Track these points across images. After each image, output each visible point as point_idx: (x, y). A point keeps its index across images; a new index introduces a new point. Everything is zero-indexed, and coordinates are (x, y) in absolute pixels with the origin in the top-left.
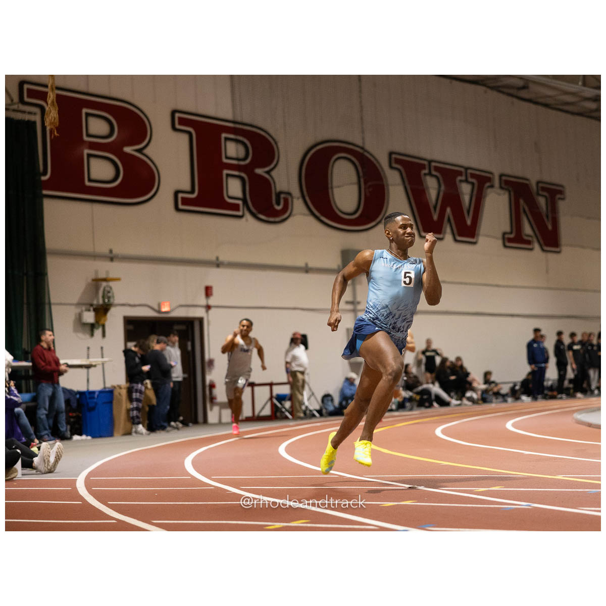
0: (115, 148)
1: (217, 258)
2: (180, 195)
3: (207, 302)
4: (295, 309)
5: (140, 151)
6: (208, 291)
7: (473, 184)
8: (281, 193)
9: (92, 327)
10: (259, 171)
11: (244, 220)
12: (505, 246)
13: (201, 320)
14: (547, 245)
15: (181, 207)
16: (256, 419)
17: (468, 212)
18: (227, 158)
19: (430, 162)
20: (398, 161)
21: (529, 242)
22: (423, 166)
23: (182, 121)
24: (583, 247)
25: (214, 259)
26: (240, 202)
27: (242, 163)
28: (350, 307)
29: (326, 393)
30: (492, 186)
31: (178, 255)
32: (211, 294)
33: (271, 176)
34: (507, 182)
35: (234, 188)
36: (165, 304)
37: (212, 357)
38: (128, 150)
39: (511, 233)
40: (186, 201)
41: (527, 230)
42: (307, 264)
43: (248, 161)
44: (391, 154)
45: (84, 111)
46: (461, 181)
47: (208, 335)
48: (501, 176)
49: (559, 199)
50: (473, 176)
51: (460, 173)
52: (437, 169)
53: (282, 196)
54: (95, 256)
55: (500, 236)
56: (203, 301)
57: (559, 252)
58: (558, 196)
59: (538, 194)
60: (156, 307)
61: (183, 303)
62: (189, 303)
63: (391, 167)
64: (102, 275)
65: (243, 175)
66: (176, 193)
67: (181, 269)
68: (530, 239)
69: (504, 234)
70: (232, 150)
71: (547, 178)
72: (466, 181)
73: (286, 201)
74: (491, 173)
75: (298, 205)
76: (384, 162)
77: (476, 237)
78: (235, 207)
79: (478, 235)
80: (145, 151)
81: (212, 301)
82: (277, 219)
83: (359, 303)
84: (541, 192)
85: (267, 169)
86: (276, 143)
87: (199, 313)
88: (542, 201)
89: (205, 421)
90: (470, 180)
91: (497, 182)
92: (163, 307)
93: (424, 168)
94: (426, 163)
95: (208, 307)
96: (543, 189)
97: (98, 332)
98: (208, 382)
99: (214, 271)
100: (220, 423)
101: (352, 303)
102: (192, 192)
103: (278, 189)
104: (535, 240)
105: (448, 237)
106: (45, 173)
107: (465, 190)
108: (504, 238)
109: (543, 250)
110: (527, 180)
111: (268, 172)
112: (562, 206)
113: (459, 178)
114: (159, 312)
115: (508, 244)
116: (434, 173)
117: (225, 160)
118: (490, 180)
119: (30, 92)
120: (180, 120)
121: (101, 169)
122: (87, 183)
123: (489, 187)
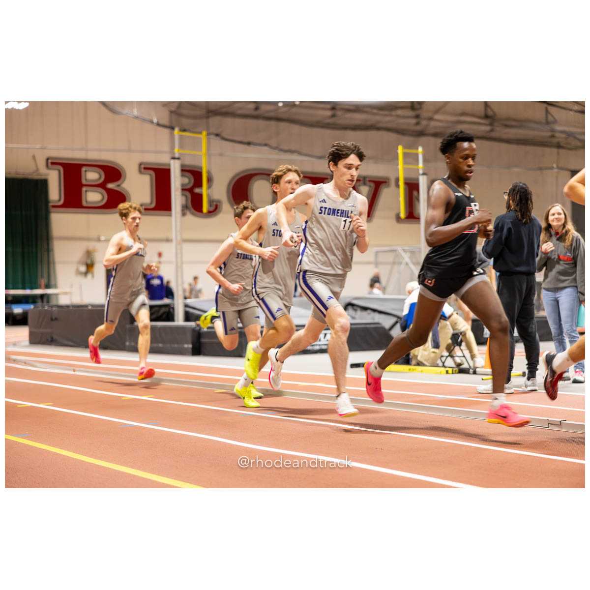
0: (102, 186)
5: (118, 186)
6: (160, 255)
7: (370, 186)
8: (213, 201)
9: (86, 274)
11: (186, 217)
12: (398, 222)
30: (388, 186)
32: (162, 256)
38: (110, 186)
45: (84, 169)
50: (370, 181)
54: (88, 239)
55: (394, 216)
64: (91, 248)
69: (398, 214)
72: (365, 184)
73: (217, 205)
75: (226, 207)
81: (162, 259)
82: (210, 215)
90: (368, 183)
91: (393, 184)
95: (160, 262)
97: (89, 276)
102: (151, 204)
106: (59, 201)
108: (397, 217)
118: (386, 182)
119: (52, 163)
120: (145, 168)
121: (93, 197)
122: (84, 204)
123: (385, 187)
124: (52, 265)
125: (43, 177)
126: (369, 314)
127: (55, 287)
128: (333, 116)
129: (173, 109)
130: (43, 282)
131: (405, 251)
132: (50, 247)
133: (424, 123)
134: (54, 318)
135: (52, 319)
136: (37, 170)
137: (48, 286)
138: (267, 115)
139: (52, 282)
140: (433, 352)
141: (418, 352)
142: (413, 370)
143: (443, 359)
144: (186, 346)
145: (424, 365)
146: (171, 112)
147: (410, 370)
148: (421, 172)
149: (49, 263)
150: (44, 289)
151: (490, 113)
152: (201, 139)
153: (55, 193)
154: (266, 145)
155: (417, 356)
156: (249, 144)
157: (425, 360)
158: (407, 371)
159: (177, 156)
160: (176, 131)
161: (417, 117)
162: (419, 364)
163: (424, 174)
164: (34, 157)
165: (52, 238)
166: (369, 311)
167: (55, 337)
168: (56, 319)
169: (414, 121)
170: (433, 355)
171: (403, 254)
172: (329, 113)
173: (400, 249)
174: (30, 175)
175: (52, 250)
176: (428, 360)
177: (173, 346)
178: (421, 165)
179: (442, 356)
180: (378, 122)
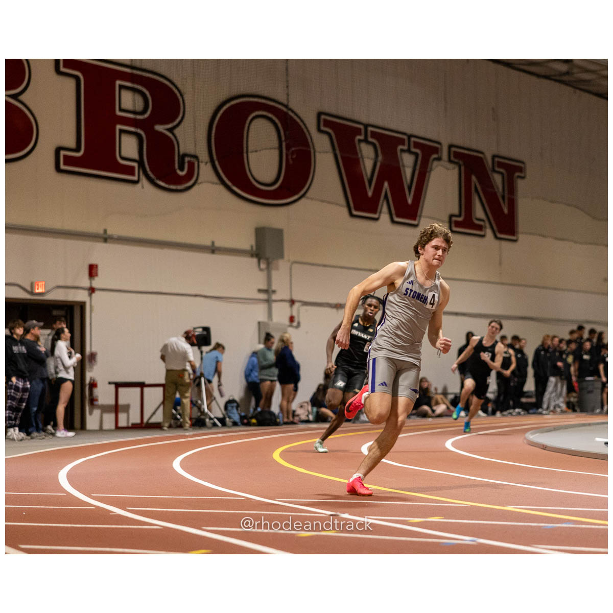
1: (105, 231)
2: (62, 153)
3: (91, 283)
4: (196, 296)
5: (15, 97)
6: (92, 270)
7: (416, 155)
8: (185, 155)
10: (160, 128)
11: (139, 185)
13: (82, 305)
14: (501, 232)
15: (63, 167)
16: (143, 426)
17: (410, 188)
18: (121, 110)
19: (366, 126)
20: (327, 123)
21: (480, 228)
22: (358, 132)
24: (544, 236)
25: (101, 232)
26: (135, 165)
27: (139, 117)
28: (263, 296)
29: (231, 398)
30: (439, 159)
31: (57, 225)
32: (97, 275)
33: (174, 134)
34: (457, 155)
35: (128, 147)
36: (40, 284)
37: (94, 350)
39: (460, 216)
40: (69, 161)
41: (479, 212)
42: (213, 243)
43: (146, 116)
44: (319, 114)
46: (402, 151)
47: (91, 324)
48: (450, 146)
49: (519, 177)
50: (417, 145)
51: (402, 142)
52: (374, 135)
53: (187, 159)
55: (447, 219)
56: (86, 283)
57: (515, 241)
58: (517, 174)
59: (494, 171)
60: (29, 289)
61: (61, 284)
62: (69, 284)
63: (319, 130)
65: (139, 131)
66: (58, 150)
67: (60, 242)
68: (481, 223)
69: (451, 216)
70: (128, 101)
71: (504, 152)
72: (409, 151)
73: (191, 165)
74: (439, 143)
75: (206, 171)
76: (311, 123)
77: (418, 219)
78: (130, 171)
79: (420, 216)
80: (22, 98)
81: (96, 283)
82: (179, 187)
83: (274, 292)
84: (497, 169)
85: (170, 126)
86: (182, 95)
87: (81, 296)
88: (497, 179)
89: (83, 427)
90: (413, 150)
91: (445, 155)
92: (37, 287)
93: (360, 134)
94: (361, 127)
95: (92, 290)
96: (500, 165)
98: (88, 381)
99: (100, 246)
100: (101, 429)
101: (266, 291)
102: (78, 149)
103: (182, 152)
104: (488, 225)
105: (385, 217)
107: (407, 161)
108: (450, 222)
109: (496, 237)
110: (482, 153)
111: (171, 130)
112: (521, 186)
113: (400, 147)
114: (32, 293)
115: (455, 228)
116: (370, 139)
117: (118, 113)
118: (437, 151)
123: (435, 159)
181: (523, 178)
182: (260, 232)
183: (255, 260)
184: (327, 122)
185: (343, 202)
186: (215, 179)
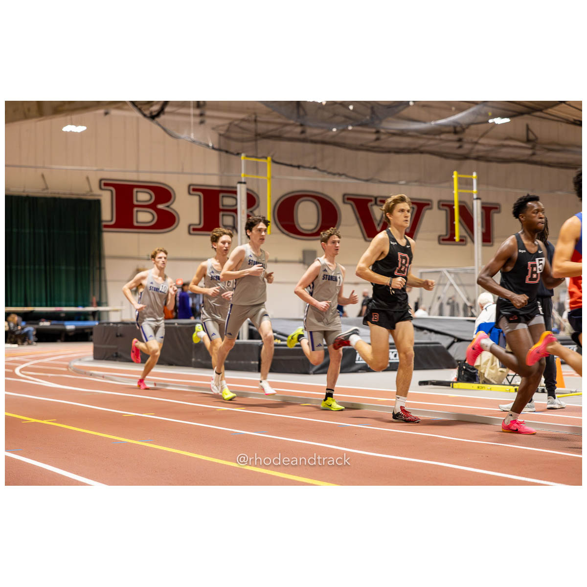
0: (153, 206)
2: (192, 227)
5: (168, 207)
12: (440, 243)
15: (192, 232)
18: (223, 206)
19: (376, 198)
21: (463, 240)
22: (371, 201)
23: (194, 190)
27: (233, 208)
30: (431, 209)
34: (444, 205)
38: (160, 206)
39: (446, 235)
40: (194, 230)
44: (344, 195)
45: (135, 190)
48: (439, 202)
49: (495, 212)
52: (381, 201)
54: (139, 259)
55: (437, 238)
57: (492, 245)
58: (493, 211)
63: (344, 202)
65: (233, 214)
66: (190, 226)
68: (465, 238)
69: (439, 236)
70: (227, 202)
74: (431, 201)
76: (337, 199)
80: (171, 206)
85: (250, 210)
86: (257, 196)
91: (435, 205)
94: (373, 199)
102: (200, 224)
104: (469, 239)
106: (112, 221)
108: (439, 239)
110: (464, 203)
111: (251, 212)
112: (496, 217)
115: (442, 242)
116: (379, 204)
117: (221, 207)
118: (428, 204)
119: (105, 184)
120: (194, 189)
121: (144, 217)
122: (135, 224)
123: (427, 209)
124: (103, 283)
125: (96, 198)
126: (426, 333)
127: (107, 304)
128: (377, 139)
129: (222, 132)
130: (95, 299)
131: (449, 272)
132: (102, 266)
133: (467, 146)
134: (119, 334)
135: (117, 336)
136: (91, 191)
137: (99, 304)
138: (314, 138)
139: (104, 300)
140: (501, 371)
141: (485, 370)
142: (482, 388)
143: (510, 378)
144: (253, 362)
145: (490, 383)
146: (220, 135)
147: (478, 388)
148: (475, 196)
149: (101, 281)
150: (96, 307)
151: (531, 137)
152: (266, 164)
153: (107, 213)
154: (315, 168)
155: (484, 374)
156: (299, 167)
157: (492, 378)
158: (476, 388)
159: (243, 180)
160: (243, 157)
161: (460, 140)
162: (487, 382)
163: (477, 199)
164: (88, 178)
165: (104, 257)
166: (425, 331)
167: (120, 353)
168: (121, 336)
169: (457, 145)
170: (500, 374)
171: (448, 275)
172: (374, 137)
173: (444, 270)
174: (84, 195)
175: (104, 268)
176: (495, 378)
177: (239, 362)
178: (475, 190)
179: (508, 375)
180: (422, 146)
181: (499, 212)
182: (305, 253)
183: (301, 265)
184: (348, 198)
185: (360, 235)
186: (278, 231)
